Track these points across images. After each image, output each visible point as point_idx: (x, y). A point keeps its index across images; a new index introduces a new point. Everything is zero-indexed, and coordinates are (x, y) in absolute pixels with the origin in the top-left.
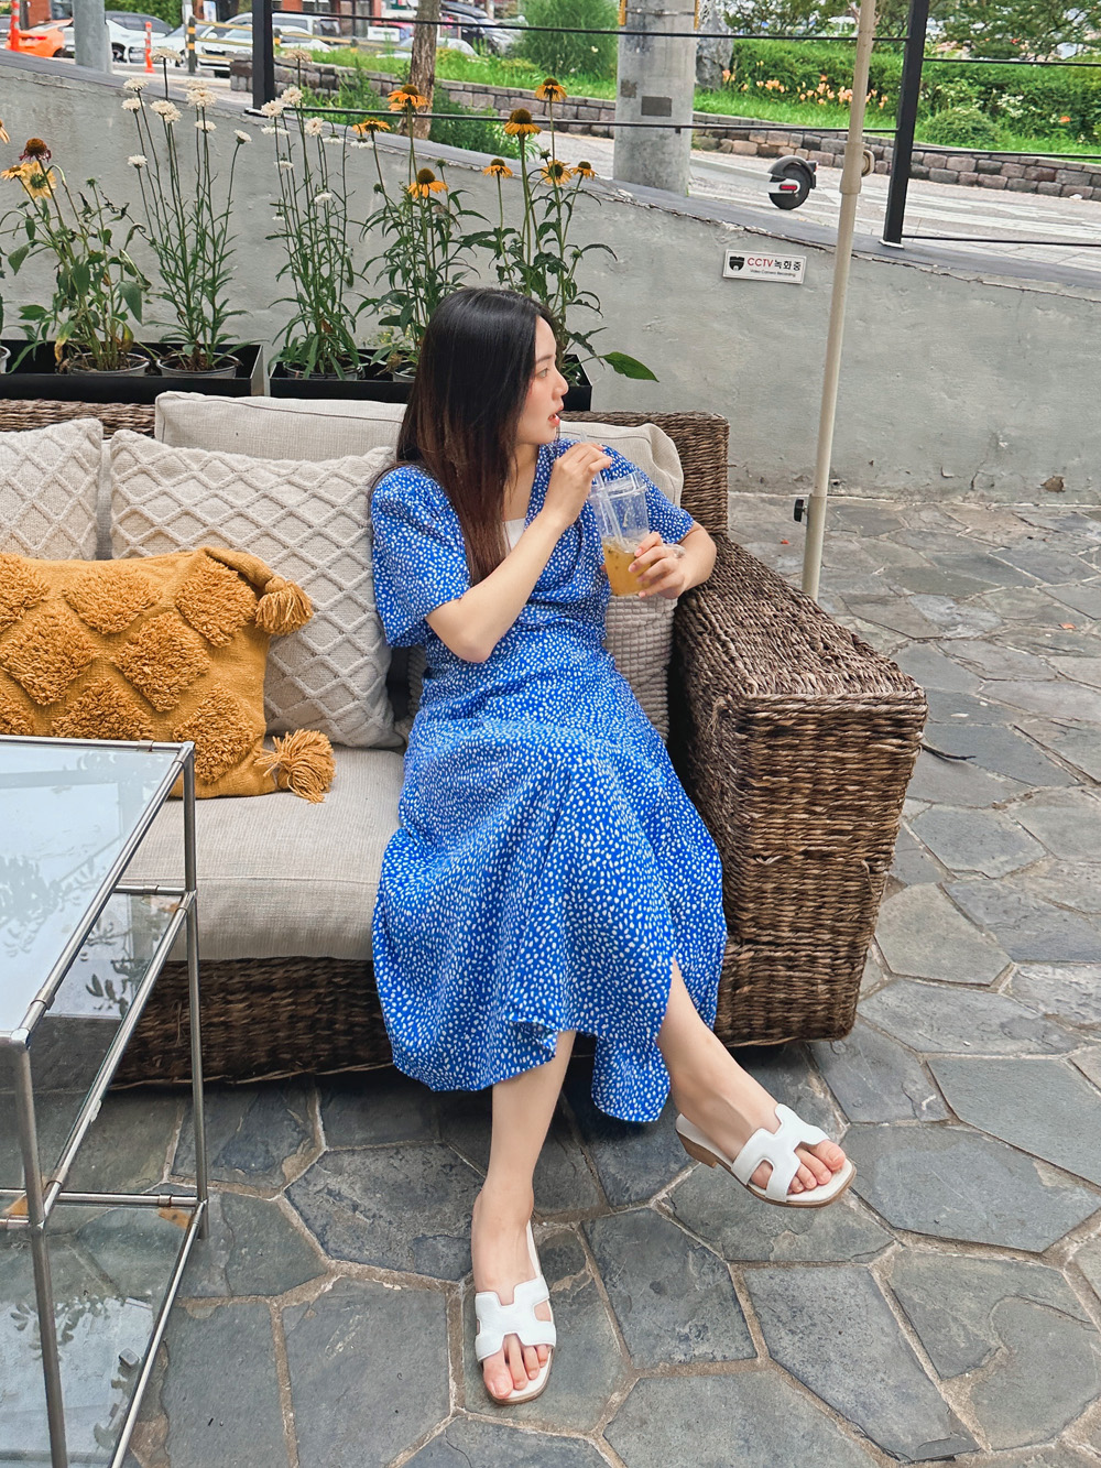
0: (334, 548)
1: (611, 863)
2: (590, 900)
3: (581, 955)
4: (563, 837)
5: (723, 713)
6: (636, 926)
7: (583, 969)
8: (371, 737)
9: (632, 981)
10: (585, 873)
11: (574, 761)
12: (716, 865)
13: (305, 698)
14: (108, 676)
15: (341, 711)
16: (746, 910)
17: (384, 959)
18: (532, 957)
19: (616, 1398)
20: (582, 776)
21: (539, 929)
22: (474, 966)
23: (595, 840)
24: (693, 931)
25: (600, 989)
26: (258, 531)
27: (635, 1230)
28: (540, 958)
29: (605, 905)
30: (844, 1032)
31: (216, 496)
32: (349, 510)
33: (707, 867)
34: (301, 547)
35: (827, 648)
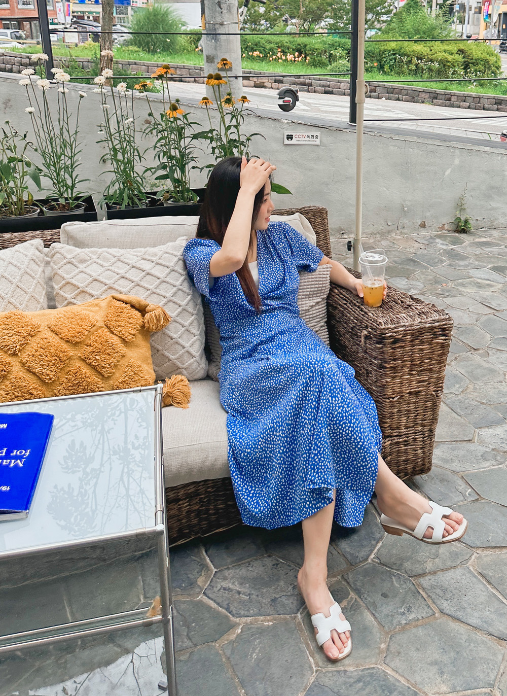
0: (172, 287)
2: (340, 427)
3: (337, 453)
4: (324, 401)
5: (367, 337)
6: (362, 435)
9: (362, 460)
10: (336, 415)
11: (323, 367)
12: (373, 405)
13: (169, 360)
14: (79, 364)
15: (187, 364)
16: (386, 423)
17: (236, 475)
18: (318, 458)
21: (319, 444)
22: (286, 468)
23: (339, 400)
25: (346, 468)
26: (133, 284)
28: (321, 457)
30: (428, 470)
31: (109, 270)
32: (176, 268)
34: (156, 288)
35: (402, 302)
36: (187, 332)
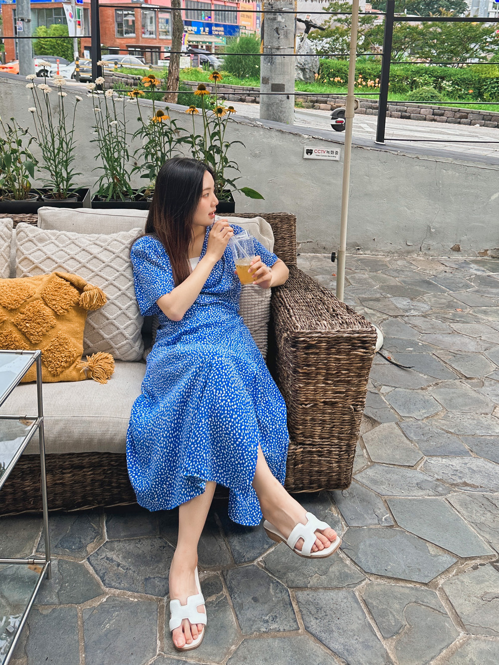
0: (116, 271)
1: (230, 404)
2: (221, 420)
3: (217, 447)
4: (208, 392)
5: (286, 340)
6: (242, 432)
7: (218, 454)
8: (133, 356)
9: (240, 458)
10: (218, 408)
11: (213, 359)
12: (284, 408)
13: (104, 339)
14: (11, 328)
15: (120, 344)
16: (299, 429)
17: (130, 452)
18: (194, 446)
19: (233, 648)
20: (217, 365)
21: (197, 434)
23: (223, 393)
24: (273, 438)
26: (80, 265)
27: (247, 574)
28: (197, 447)
29: (227, 422)
30: (346, 486)
31: (62, 250)
32: (121, 255)
33: (280, 408)
34: (100, 271)
35: (334, 311)
36: (123, 315)
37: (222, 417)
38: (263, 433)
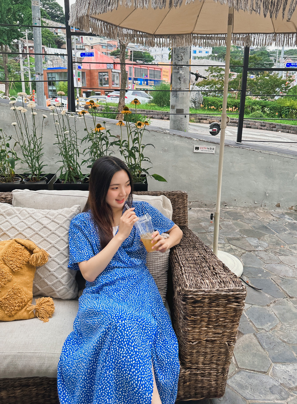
0: (58, 237)
1: (129, 359)
2: (122, 372)
4: (112, 349)
5: (179, 293)
7: (120, 396)
8: (69, 297)
13: (48, 285)
15: (59, 289)
16: (187, 358)
20: (120, 327)
21: (103, 382)
24: (168, 368)
26: (34, 232)
29: (127, 374)
30: (221, 395)
31: (23, 222)
32: (64, 225)
33: (173, 346)
34: (47, 237)
35: (214, 269)
36: (61, 268)
37: (123, 370)
38: (160, 365)
